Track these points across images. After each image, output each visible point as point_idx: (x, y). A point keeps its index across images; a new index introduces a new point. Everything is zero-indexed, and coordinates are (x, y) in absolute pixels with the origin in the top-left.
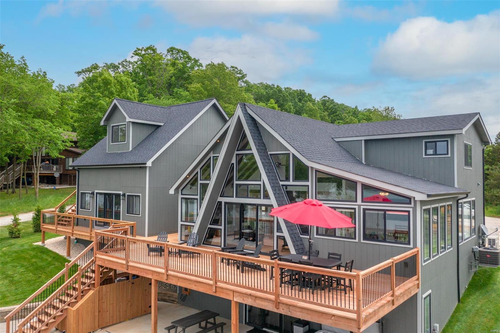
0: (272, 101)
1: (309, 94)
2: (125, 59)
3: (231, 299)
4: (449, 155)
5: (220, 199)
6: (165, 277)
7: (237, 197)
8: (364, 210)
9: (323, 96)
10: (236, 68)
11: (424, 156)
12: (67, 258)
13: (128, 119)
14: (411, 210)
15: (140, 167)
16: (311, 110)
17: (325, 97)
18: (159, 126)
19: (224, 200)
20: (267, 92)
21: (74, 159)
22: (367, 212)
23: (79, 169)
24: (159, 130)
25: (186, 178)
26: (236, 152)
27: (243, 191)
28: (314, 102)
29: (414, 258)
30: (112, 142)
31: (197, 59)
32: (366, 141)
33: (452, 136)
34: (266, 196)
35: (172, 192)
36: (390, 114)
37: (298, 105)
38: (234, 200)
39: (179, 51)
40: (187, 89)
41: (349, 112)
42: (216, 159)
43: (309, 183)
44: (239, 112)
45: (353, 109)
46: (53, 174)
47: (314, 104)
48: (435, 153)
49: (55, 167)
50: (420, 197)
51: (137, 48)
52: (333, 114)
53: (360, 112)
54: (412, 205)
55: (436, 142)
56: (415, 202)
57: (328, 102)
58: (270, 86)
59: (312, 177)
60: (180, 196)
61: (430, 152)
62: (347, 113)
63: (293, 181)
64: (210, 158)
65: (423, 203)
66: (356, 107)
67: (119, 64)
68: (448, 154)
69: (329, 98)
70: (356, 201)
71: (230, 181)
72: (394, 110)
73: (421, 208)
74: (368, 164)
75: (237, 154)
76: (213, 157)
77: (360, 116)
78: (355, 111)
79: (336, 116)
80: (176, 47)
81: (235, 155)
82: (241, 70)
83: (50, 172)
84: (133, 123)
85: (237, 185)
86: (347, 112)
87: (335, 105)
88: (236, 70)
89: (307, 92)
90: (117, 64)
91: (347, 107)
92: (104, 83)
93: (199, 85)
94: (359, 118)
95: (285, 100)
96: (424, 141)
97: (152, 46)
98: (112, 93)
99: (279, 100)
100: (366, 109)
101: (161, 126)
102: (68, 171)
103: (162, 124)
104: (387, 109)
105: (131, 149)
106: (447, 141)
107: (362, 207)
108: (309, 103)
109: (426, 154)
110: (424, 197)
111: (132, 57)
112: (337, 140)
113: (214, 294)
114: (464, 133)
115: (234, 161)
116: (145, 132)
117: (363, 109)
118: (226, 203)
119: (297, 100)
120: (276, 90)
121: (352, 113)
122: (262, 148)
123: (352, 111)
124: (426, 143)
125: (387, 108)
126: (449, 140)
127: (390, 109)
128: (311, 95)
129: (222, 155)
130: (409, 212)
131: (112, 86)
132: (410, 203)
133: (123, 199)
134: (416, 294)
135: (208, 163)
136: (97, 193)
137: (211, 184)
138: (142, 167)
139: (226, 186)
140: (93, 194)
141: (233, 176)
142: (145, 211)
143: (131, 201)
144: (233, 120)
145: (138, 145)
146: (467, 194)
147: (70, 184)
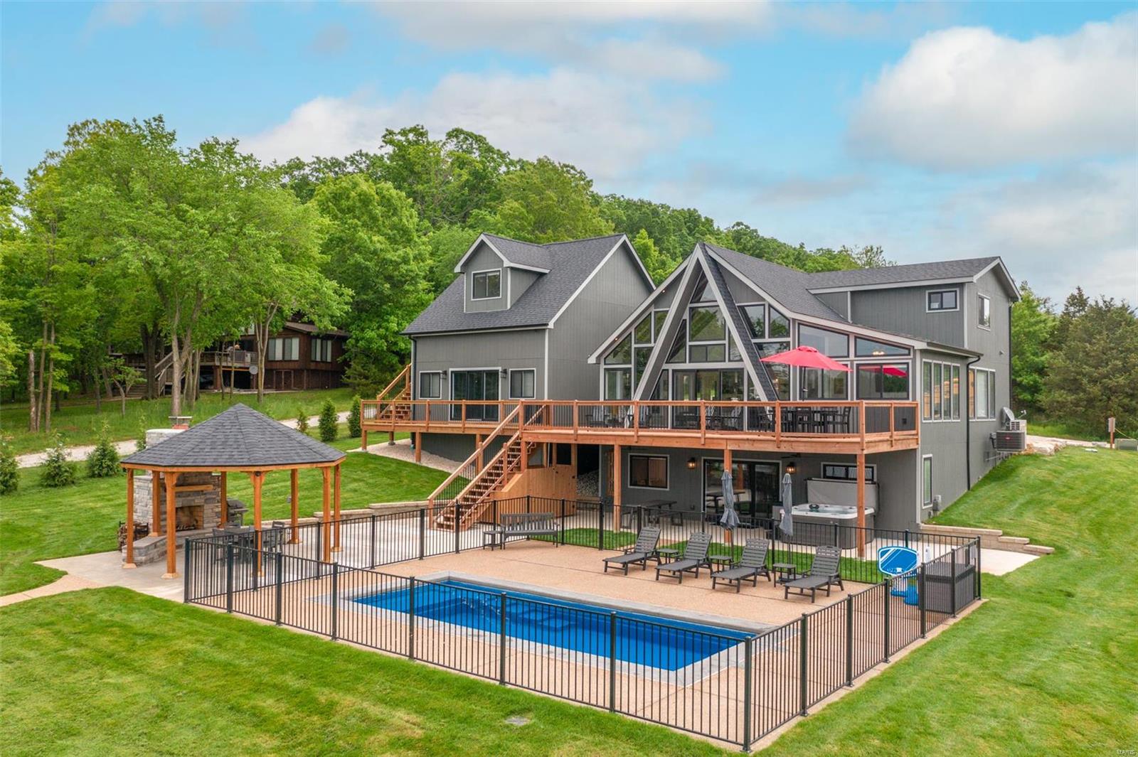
0: (643, 232)
1: (707, 219)
2: (358, 150)
3: (724, 448)
4: (958, 309)
5: (665, 366)
6: (635, 439)
7: (690, 362)
8: (858, 365)
9: (735, 223)
10: (573, 168)
11: (927, 311)
12: (418, 463)
13: (507, 264)
14: (910, 361)
15: (536, 330)
17: (738, 224)
18: (541, 275)
19: (671, 367)
20: (629, 215)
21: (286, 340)
22: (861, 368)
23: (417, 337)
24: (545, 279)
25: (614, 341)
26: (690, 305)
27: (703, 354)
28: (718, 234)
29: (913, 413)
30: (474, 297)
31: (504, 152)
32: (852, 293)
33: (961, 285)
34: (736, 358)
35: (592, 360)
36: (875, 259)
37: (687, 241)
38: (688, 366)
39: (469, 135)
40: (493, 211)
41: (788, 256)
42: (661, 318)
43: (790, 339)
44: (698, 254)
45: (795, 249)
46: (248, 368)
47: (719, 239)
48: (941, 307)
49: (249, 355)
50: (919, 346)
51: (387, 130)
53: (809, 256)
54: (911, 356)
55: (942, 293)
56: (915, 351)
57: (745, 235)
58: (635, 204)
59: (794, 331)
60: (603, 367)
61: (935, 305)
62: (783, 258)
63: (769, 337)
64: (650, 314)
65: (923, 352)
66: (802, 246)
67: (347, 159)
68: (956, 308)
69: (747, 227)
70: (848, 356)
71: (680, 344)
72: (881, 252)
73: (921, 360)
75: (690, 308)
76: (656, 312)
77: (809, 264)
78: (799, 254)
80: (466, 129)
81: (688, 309)
82: (581, 173)
83: (242, 365)
84: (512, 268)
85: (690, 346)
86: (783, 255)
87: (759, 242)
88: (572, 171)
89: (704, 213)
90: (342, 159)
91: (781, 245)
92: (360, 200)
93: (516, 205)
94: (807, 267)
95: (664, 231)
96: (927, 292)
97: (420, 127)
99: (653, 231)
100: (822, 249)
101: (545, 274)
102: (274, 364)
103: (547, 271)
104: (869, 251)
105: (509, 307)
106: (956, 291)
107: (855, 362)
108: (708, 236)
109: (930, 309)
110: (923, 346)
111: (382, 147)
112: (813, 292)
113: (702, 447)
114: (975, 281)
115: (686, 316)
116: (528, 281)
117: (814, 250)
118: (674, 371)
119: (685, 231)
120: (648, 211)
121: (792, 258)
122: (729, 298)
123: (793, 254)
124: (930, 294)
125: (869, 248)
126: (958, 290)
127: (875, 250)
128: (712, 221)
129: (672, 311)
130: (907, 364)
131: (375, 206)
132: (909, 354)
133: (502, 378)
134: (914, 450)
135: (647, 320)
136: (452, 372)
137: (657, 346)
138: (539, 329)
139: (675, 348)
140: (445, 373)
141: (684, 336)
142: (543, 391)
143: (518, 380)
144: (690, 264)
145: (519, 301)
146: (979, 356)
147: (278, 388)
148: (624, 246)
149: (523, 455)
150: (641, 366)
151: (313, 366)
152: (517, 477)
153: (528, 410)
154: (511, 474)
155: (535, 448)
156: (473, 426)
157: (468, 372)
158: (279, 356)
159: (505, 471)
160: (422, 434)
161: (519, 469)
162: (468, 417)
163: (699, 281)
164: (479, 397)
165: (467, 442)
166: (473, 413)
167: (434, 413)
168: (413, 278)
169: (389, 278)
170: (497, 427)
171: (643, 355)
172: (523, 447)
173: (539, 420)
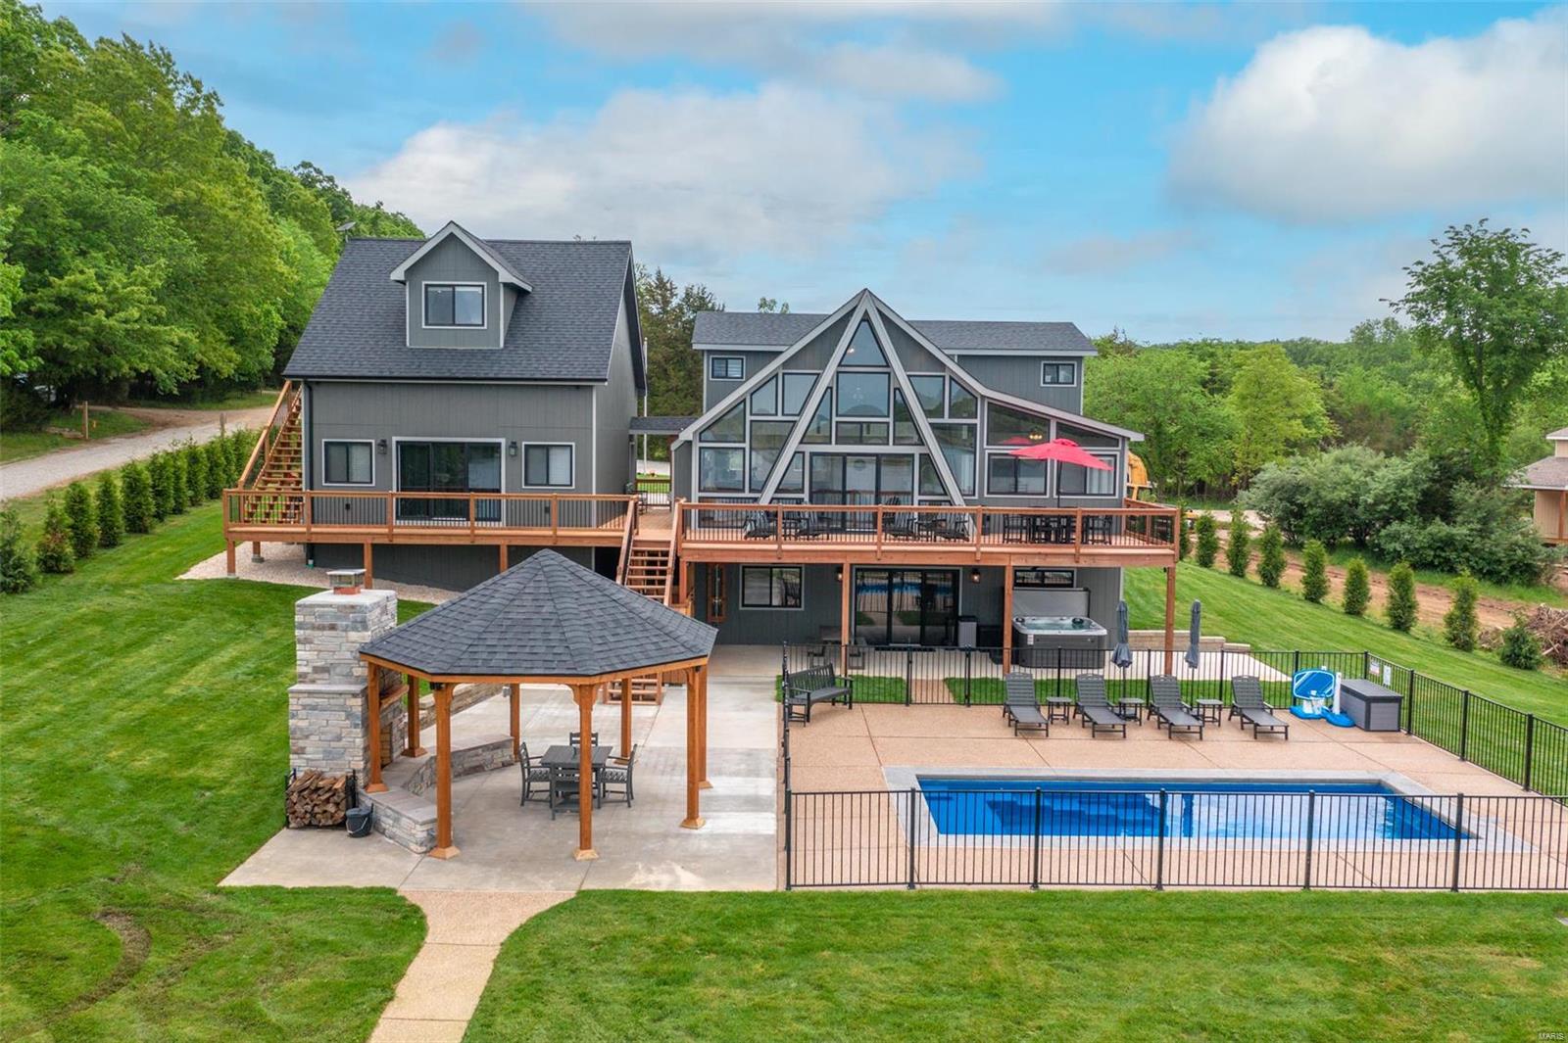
4: (1075, 385)
5: (800, 448)
11: (1042, 385)
14: (1118, 453)
18: (522, 294)
19: (808, 449)
23: (315, 383)
26: (838, 369)
33: (1079, 359)
38: (834, 448)
43: (977, 421)
44: (868, 305)
48: (1056, 381)
54: (1120, 448)
55: (1058, 365)
59: (983, 411)
61: (1050, 378)
63: (949, 418)
68: (1073, 383)
96: (1043, 362)
106: (1073, 365)
109: (1044, 382)
115: (833, 383)
124: (1045, 365)
126: (1075, 363)
129: (828, 373)
130: (1115, 456)
132: (1117, 446)
133: (508, 455)
135: (770, 383)
136: (398, 442)
137: (804, 422)
140: (383, 444)
143: (538, 459)
145: (510, 335)
157: (434, 443)
160: (374, 546)
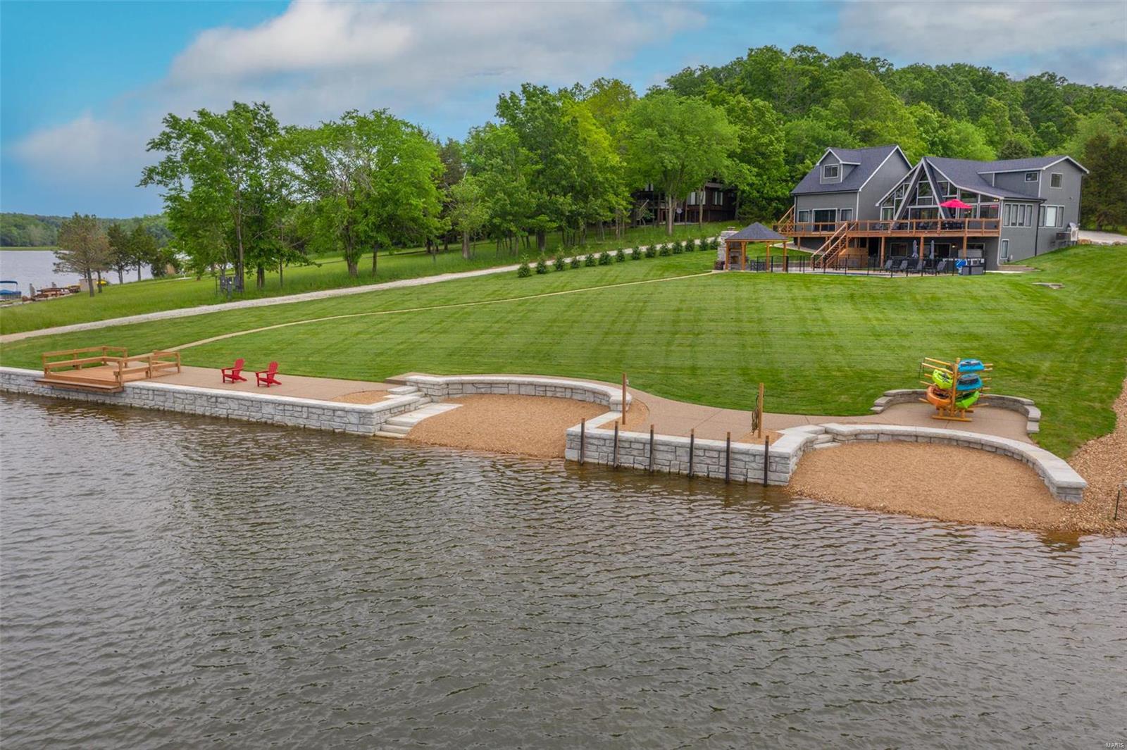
4: (1037, 181)
5: (908, 207)
6: (891, 235)
7: (918, 205)
8: (981, 205)
13: (841, 162)
15: (853, 192)
16: (993, 110)
18: (857, 166)
22: (982, 207)
23: (797, 195)
25: (887, 197)
27: (922, 202)
29: (998, 222)
30: (825, 177)
32: (996, 174)
34: (935, 203)
35: (877, 205)
38: (917, 207)
40: (825, 106)
42: (907, 187)
43: (957, 195)
44: (923, 161)
50: (1002, 198)
52: (1046, 107)
55: (1032, 174)
56: (1000, 200)
59: (959, 192)
60: (882, 207)
61: (1029, 179)
63: (949, 195)
64: (903, 185)
65: (1005, 200)
70: (978, 202)
71: (914, 198)
73: (1004, 203)
74: (995, 187)
75: (920, 183)
76: (905, 184)
79: (1051, 110)
81: (918, 184)
84: (843, 164)
85: (919, 199)
96: (1027, 173)
98: (750, 120)
103: (860, 164)
105: (841, 181)
109: (1026, 181)
112: (979, 173)
114: (1044, 169)
115: (917, 186)
116: (850, 170)
118: (911, 208)
122: (934, 179)
129: (911, 184)
133: (837, 213)
134: (997, 238)
135: (902, 187)
136: (814, 211)
137: (904, 199)
138: (855, 192)
139: (912, 200)
140: (811, 211)
141: (916, 193)
142: (856, 217)
143: (845, 213)
144: (919, 166)
145: (846, 178)
146: (1044, 200)
147: (692, 221)
148: (897, 149)
149: (847, 242)
150: (898, 206)
151: (713, 208)
152: (844, 250)
153: (849, 226)
154: (842, 249)
155: (852, 240)
156: (824, 233)
157: (821, 210)
158: (693, 202)
159: (840, 247)
160: (801, 238)
161: (845, 247)
162: (822, 230)
163: (922, 175)
164: (826, 221)
165: (822, 240)
166: (825, 228)
167: (807, 228)
168: (777, 153)
169: (763, 154)
170: (835, 234)
171: (899, 202)
172: (847, 240)
173: (853, 229)
